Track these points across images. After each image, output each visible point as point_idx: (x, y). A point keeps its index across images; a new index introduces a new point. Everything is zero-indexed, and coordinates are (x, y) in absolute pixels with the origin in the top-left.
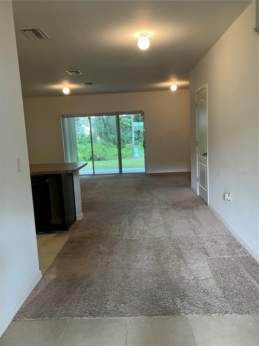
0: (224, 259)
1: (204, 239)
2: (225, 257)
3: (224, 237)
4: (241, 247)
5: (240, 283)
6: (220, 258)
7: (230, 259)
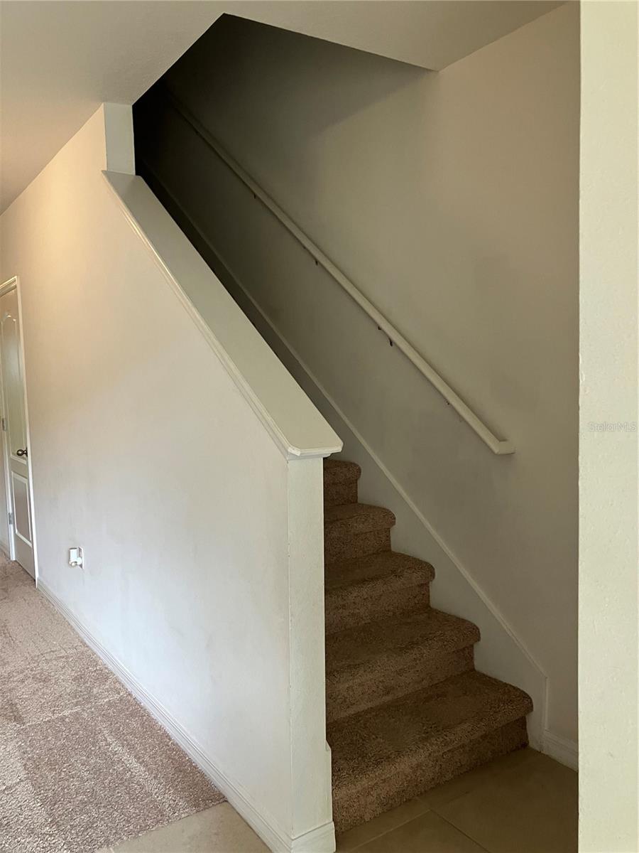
0: (63, 719)
1: (15, 679)
2: (66, 713)
3: (67, 662)
4: (107, 678)
5: (95, 773)
6: (53, 721)
7: (77, 716)
